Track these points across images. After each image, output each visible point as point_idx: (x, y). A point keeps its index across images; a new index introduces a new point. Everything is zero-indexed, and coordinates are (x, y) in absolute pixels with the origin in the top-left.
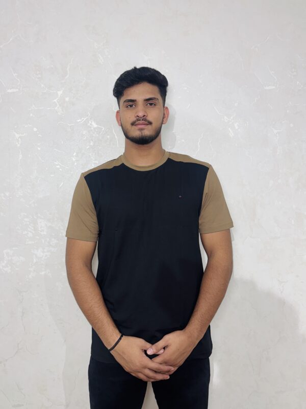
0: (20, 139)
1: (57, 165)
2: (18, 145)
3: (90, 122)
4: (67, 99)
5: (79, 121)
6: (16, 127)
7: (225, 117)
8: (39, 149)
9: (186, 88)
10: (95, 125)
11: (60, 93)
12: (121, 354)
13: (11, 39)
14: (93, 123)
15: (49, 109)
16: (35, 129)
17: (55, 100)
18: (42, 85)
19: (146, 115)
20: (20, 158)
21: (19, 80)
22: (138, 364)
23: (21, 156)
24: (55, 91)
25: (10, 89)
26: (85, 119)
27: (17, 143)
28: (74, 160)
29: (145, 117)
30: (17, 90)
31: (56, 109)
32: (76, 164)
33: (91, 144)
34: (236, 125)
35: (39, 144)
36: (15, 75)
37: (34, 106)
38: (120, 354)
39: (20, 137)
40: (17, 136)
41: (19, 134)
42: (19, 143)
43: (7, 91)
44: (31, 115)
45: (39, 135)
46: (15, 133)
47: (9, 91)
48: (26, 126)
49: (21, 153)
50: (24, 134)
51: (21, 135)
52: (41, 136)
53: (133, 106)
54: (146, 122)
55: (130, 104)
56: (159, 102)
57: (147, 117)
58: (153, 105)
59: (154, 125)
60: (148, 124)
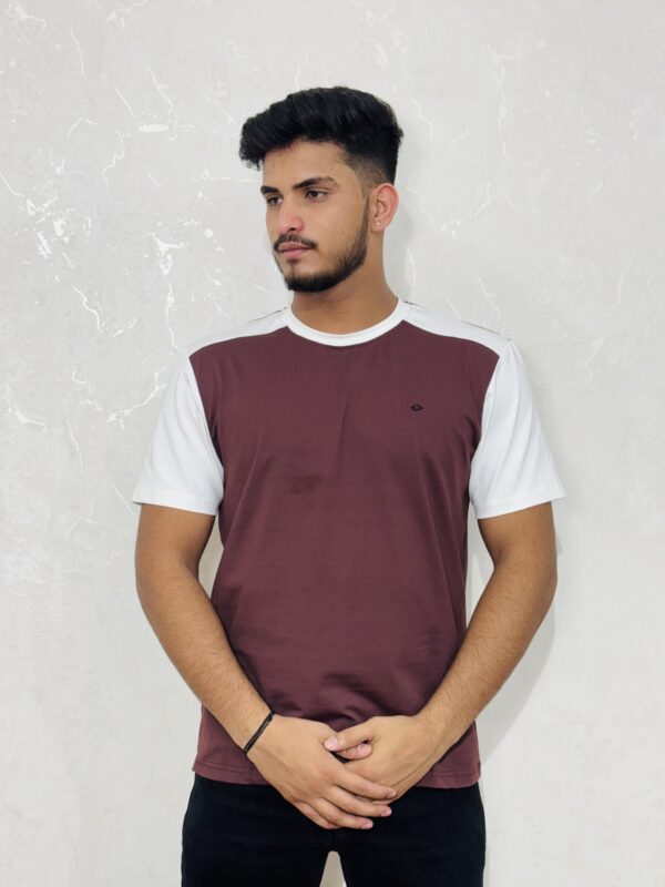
0: (169, 257)
2: (166, 272)
6: (159, 224)
7: (30, 203)
8: (217, 283)
12: (275, 754)
15: (245, 180)
16: (209, 233)
18: (230, 119)
19: (296, 226)
20: (169, 306)
21: (170, 101)
22: (315, 773)
23: (171, 299)
25: (148, 124)
27: (162, 266)
29: (294, 232)
30: (165, 127)
35: (217, 271)
36: (159, 87)
37: (207, 172)
38: (271, 755)
39: (170, 251)
40: (163, 247)
41: (168, 242)
42: (166, 267)
43: (141, 129)
44: (200, 195)
45: (219, 249)
46: (158, 240)
47: (146, 129)
48: (186, 224)
49: (171, 292)
50: (182, 243)
51: (171, 246)
52: (223, 250)
53: (280, 201)
54: (300, 244)
55: (272, 195)
56: (336, 184)
57: (301, 229)
58: (320, 195)
59: (323, 247)
60: (307, 249)
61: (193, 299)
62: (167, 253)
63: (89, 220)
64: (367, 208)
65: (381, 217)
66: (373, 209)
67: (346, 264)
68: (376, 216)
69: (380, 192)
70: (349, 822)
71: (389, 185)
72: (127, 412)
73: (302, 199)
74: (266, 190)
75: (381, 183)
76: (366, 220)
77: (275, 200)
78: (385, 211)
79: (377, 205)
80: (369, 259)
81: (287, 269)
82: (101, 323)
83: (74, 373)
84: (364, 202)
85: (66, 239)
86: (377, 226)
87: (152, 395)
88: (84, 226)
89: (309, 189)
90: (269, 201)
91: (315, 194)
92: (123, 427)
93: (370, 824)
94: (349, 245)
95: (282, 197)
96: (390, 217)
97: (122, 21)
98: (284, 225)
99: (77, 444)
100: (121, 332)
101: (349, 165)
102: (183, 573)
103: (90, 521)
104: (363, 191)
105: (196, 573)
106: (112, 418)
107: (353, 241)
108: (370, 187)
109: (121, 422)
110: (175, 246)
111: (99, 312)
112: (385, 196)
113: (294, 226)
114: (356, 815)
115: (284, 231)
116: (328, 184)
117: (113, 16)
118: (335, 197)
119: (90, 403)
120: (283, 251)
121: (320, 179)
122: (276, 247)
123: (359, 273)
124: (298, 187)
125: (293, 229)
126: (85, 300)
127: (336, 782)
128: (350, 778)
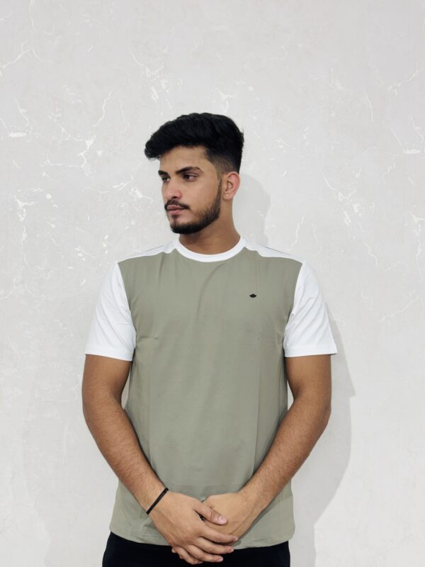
0: (25, 210)
1: (80, 252)
2: (22, 219)
3: (133, 190)
4: (100, 153)
5: (115, 187)
6: (19, 191)
7: (340, 194)
8: (53, 226)
9: (282, 147)
10: (140, 195)
11: (89, 143)
13: (19, 57)
14: (137, 192)
15: (71, 166)
16: (49, 196)
17: (82, 154)
18: (63, 130)
20: (24, 238)
21: (27, 119)
22: (189, 529)
23: (25, 235)
24: (82, 140)
25: (14, 132)
26: (125, 185)
27: (20, 216)
28: (105, 246)
29: (176, 199)
30: (25, 134)
31: (82, 167)
32: (107, 252)
33: (133, 223)
34: (355, 207)
35: (53, 219)
36: (22, 111)
37: (48, 161)
39: (25, 207)
40: (21, 204)
41: (24, 202)
42: (23, 216)
43: (9, 135)
44: (44, 174)
45: (54, 206)
46: (18, 200)
47: (13, 135)
48: (35, 190)
49: (25, 231)
50: (32, 203)
51: (26, 203)
52: (57, 207)
53: (168, 180)
54: (179, 206)
55: (164, 175)
56: (202, 172)
57: (180, 198)
58: (191, 178)
59: (193, 208)
60: (183, 209)
61: (38, 235)
62: (23, 208)
64: (220, 186)
65: (229, 192)
66: (225, 186)
67: (207, 218)
68: (226, 190)
70: (209, 558)
71: (236, 173)
73: (181, 180)
74: (161, 173)
75: (230, 171)
76: (219, 192)
77: (166, 179)
78: (232, 188)
79: (227, 184)
80: (223, 215)
81: (172, 220)
84: (219, 182)
86: (227, 196)
87: (11, 292)
89: (185, 174)
90: (163, 179)
91: (188, 177)
93: (221, 559)
94: (209, 207)
95: (170, 177)
96: (235, 191)
98: (170, 194)
101: (209, 160)
102: (112, 400)
104: (218, 175)
105: (120, 401)
107: (211, 205)
108: (223, 173)
110: (28, 204)
112: (233, 179)
113: (176, 195)
114: (213, 554)
115: (170, 198)
116: (197, 171)
118: (201, 179)
120: (170, 210)
121: (191, 168)
122: (166, 207)
123: (216, 223)
124: (178, 172)
125: (175, 197)
127: (203, 535)
128: (212, 532)
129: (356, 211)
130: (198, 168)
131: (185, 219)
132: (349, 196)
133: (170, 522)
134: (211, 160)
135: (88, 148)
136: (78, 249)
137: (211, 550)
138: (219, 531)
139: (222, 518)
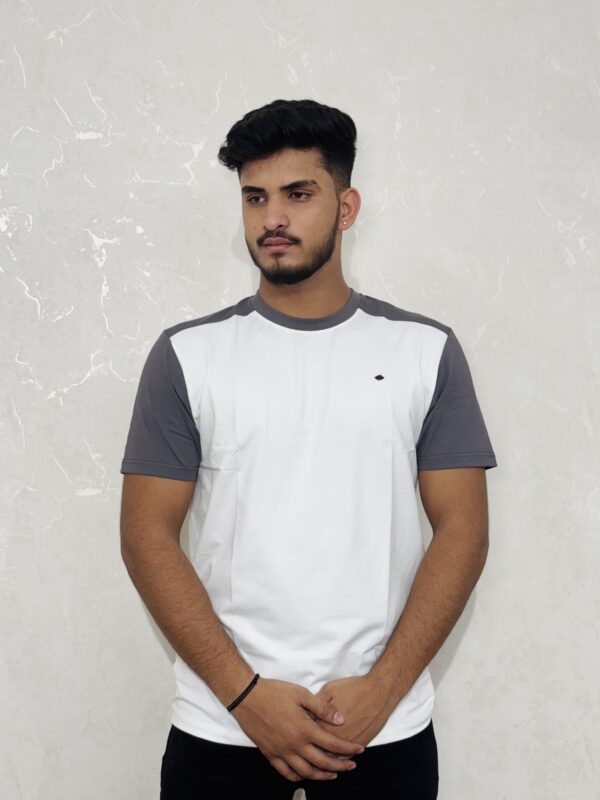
0: (104, 251)
2: (101, 264)
6: (95, 221)
7: (560, 223)
8: (147, 274)
9: (477, 153)
11: (197, 148)
12: (257, 713)
13: (88, 16)
15: (172, 183)
16: (140, 230)
17: (187, 165)
18: (158, 128)
19: (284, 223)
20: (104, 294)
21: (104, 112)
23: (105, 289)
24: (186, 144)
25: (84, 132)
27: (97, 259)
29: (281, 229)
30: (100, 135)
31: (188, 184)
34: (581, 241)
35: (147, 264)
36: (94, 99)
37: (137, 175)
38: (253, 714)
39: (105, 245)
40: (98, 242)
41: (103, 238)
42: (101, 260)
43: (78, 136)
44: (132, 195)
45: (148, 244)
46: (94, 236)
47: (82, 136)
48: (119, 221)
49: (105, 282)
50: (115, 239)
51: (105, 241)
52: (152, 245)
53: (262, 200)
54: (285, 240)
55: (254, 195)
56: (318, 187)
57: (288, 226)
58: (304, 196)
59: (307, 244)
60: (291, 244)
61: (125, 289)
62: (101, 247)
63: (31, 217)
64: (339, 209)
65: (347, 218)
67: (320, 258)
68: (344, 216)
69: (347, 196)
72: (65, 390)
73: (286, 199)
74: (250, 189)
75: (347, 187)
76: (337, 219)
77: (257, 199)
78: (349, 212)
79: (344, 207)
81: (269, 261)
82: (42, 310)
83: (17, 355)
84: (337, 203)
85: (10, 234)
87: (88, 375)
88: (26, 223)
89: (294, 191)
91: (299, 195)
92: (62, 404)
93: (334, 777)
94: (325, 242)
95: (266, 196)
96: (354, 218)
97: (61, 39)
99: (20, 419)
100: (59, 317)
101: (327, 170)
103: (31, 489)
104: (336, 193)
106: (52, 395)
107: (328, 238)
108: (340, 190)
109: (60, 398)
110: (109, 241)
111: (40, 301)
112: (351, 199)
113: (282, 223)
114: (324, 770)
115: (272, 227)
116: (311, 187)
117: (52, 35)
118: (317, 198)
119: (32, 381)
121: (305, 182)
122: (260, 242)
124: (283, 189)
125: (281, 226)
126: (27, 289)
127: (312, 741)
128: (325, 737)
129: (583, 247)
130: (315, 183)
131: (292, 260)
132: (573, 225)
133: (265, 724)
134: (329, 170)
135: (196, 156)
136: (186, 309)
137: (323, 765)
138: (335, 734)
139: (338, 716)
